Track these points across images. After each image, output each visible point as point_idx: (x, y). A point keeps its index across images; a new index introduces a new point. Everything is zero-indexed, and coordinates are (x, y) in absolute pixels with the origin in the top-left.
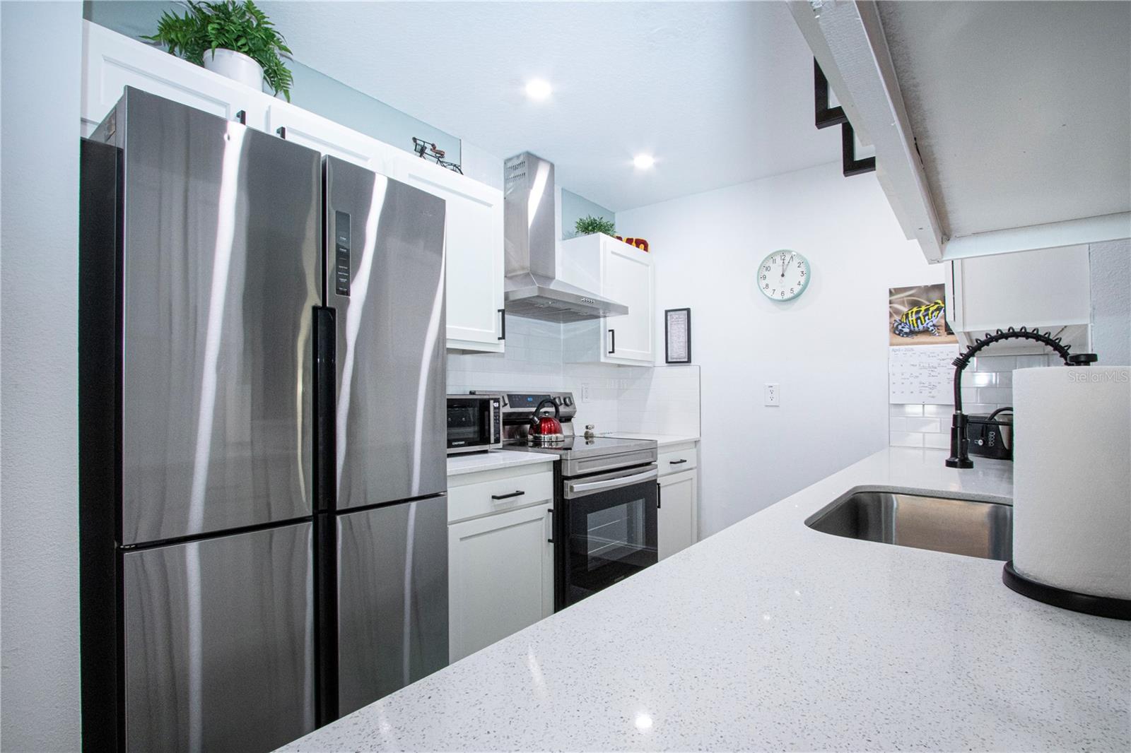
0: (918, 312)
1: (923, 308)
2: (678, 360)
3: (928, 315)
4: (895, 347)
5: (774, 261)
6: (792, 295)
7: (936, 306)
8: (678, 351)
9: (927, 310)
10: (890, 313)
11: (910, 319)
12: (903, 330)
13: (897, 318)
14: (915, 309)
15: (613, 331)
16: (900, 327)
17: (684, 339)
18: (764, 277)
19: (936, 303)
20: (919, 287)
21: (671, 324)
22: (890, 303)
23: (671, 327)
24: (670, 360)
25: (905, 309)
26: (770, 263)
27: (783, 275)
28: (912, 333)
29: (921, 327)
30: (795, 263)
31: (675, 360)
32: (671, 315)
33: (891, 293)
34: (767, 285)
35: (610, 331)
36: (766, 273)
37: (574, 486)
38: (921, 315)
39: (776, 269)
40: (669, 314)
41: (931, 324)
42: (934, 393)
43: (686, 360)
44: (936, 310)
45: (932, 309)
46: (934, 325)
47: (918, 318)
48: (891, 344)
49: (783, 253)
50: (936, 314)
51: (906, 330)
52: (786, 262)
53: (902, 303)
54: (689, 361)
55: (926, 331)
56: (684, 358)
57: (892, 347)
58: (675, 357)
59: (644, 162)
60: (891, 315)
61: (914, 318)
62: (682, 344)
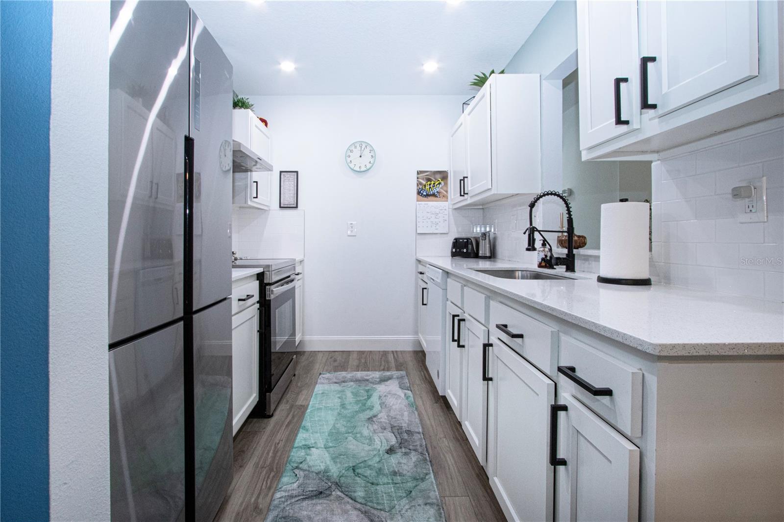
0: (430, 184)
1: (433, 182)
2: (289, 206)
3: (434, 186)
4: (420, 203)
5: (356, 147)
6: (366, 169)
7: (438, 182)
8: (288, 199)
9: (434, 184)
10: (417, 184)
11: (427, 188)
12: (424, 193)
13: (421, 187)
14: (429, 183)
15: (257, 182)
16: (422, 192)
17: (293, 192)
18: (349, 156)
19: (438, 181)
20: (431, 171)
21: (284, 181)
22: (418, 178)
23: (284, 183)
24: (282, 206)
25: (424, 182)
26: (353, 148)
27: (361, 156)
28: (427, 195)
29: (431, 192)
30: (367, 150)
31: (286, 206)
32: (284, 175)
33: (418, 173)
34: (351, 161)
35: (254, 182)
36: (351, 154)
37: (274, 290)
38: (431, 186)
39: (357, 152)
40: (282, 174)
41: (436, 191)
42: (437, 227)
43: (295, 206)
44: (438, 184)
45: (436, 183)
46: (437, 192)
47: (430, 188)
48: (418, 201)
49: (361, 143)
50: (438, 186)
51: (425, 193)
52: (363, 149)
53: (423, 179)
54: (297, 207)
55: (434, 195)
56: (294, 205)
57: (418, 203)
58: (286, 204)
59: (287, 66)
60: (418, 185)
61: (428, 188)
62: (292, 195)
